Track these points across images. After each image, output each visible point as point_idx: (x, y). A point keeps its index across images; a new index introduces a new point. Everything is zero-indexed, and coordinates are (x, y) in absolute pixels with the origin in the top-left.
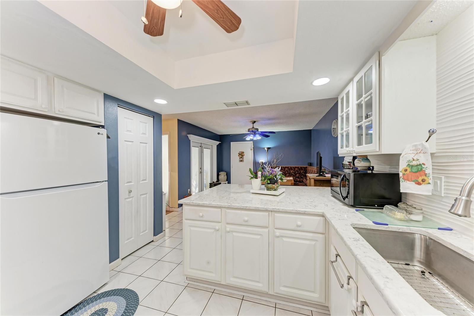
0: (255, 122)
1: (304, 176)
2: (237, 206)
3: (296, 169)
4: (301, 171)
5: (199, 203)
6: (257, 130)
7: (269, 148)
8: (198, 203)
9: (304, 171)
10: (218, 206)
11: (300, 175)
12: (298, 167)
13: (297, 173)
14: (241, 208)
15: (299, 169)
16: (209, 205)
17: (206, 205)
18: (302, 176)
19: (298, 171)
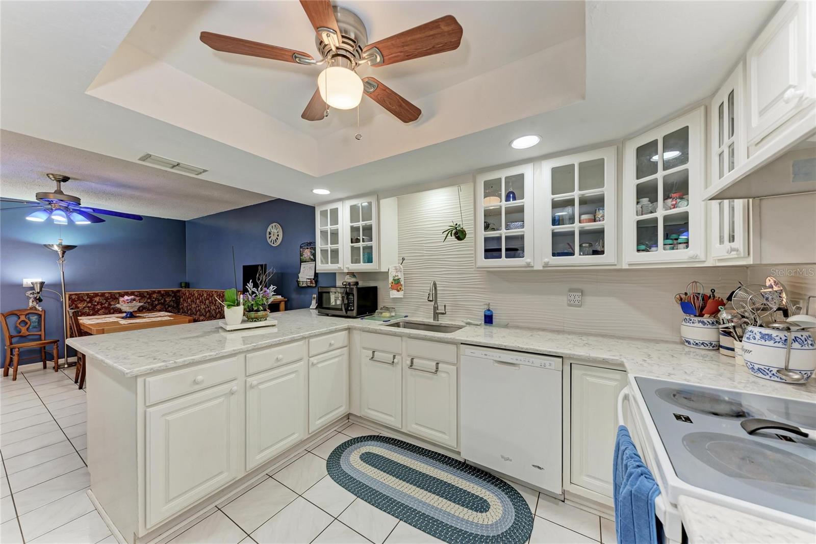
0: (66, 179)
1: (173, 307)
2: (266, 343)
3: (155, 296)
4: (167, 299)
5: (194, 359)
6: (77, 201)
7: (66, 248)
8: (189, 360)
9: (174, 299)
10: (235, 352)
11: (165, 307)
12: (159, 292)
13: (156, 302)
14: (273, 344)
15: (162, 296)
16: (216, 355)
17: (210, 358)
18: (170, 308)
19: (159, 300)
